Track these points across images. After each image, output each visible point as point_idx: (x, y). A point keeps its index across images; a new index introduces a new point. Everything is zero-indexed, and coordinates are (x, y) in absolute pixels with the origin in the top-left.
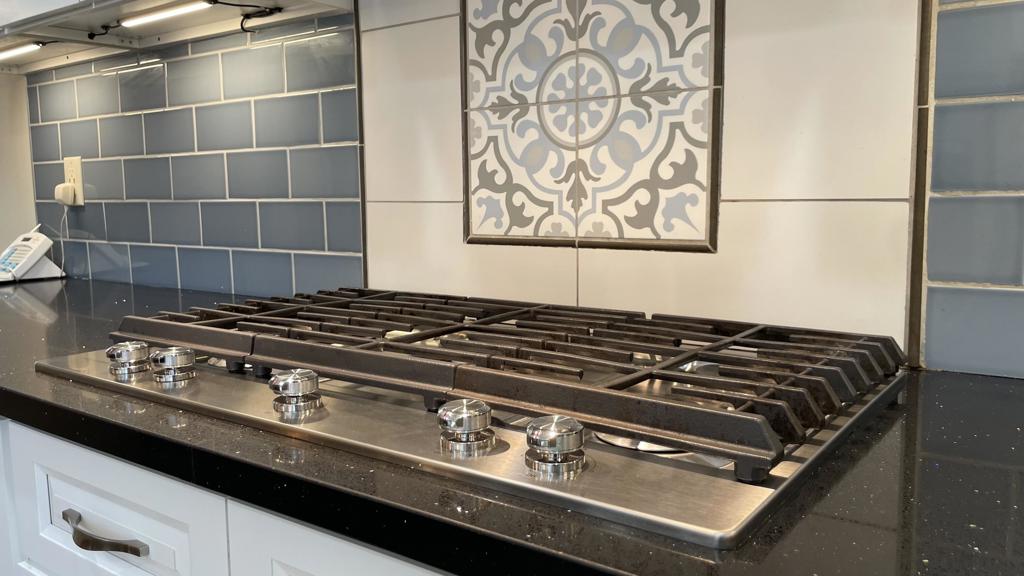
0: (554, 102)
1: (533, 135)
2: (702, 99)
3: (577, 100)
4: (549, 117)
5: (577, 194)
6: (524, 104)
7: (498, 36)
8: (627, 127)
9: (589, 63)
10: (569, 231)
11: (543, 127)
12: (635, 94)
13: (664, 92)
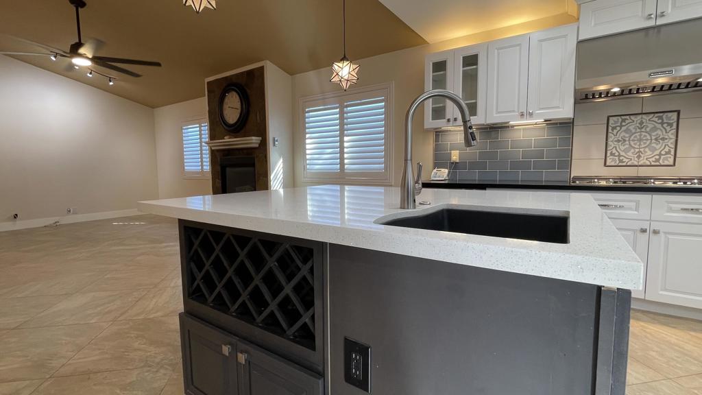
0: (633, 140)
1: (627, 146)
2: (673, 141)
3: (640, 140)
4: (632, 143)
5: (639, 157)
6: (625, 141)
7: (618, 128)
8: (654, 145)
9: (643, 134)
10: (636, 163)
11: (630, 144)
12: (656, 139)
13: (663, 139)
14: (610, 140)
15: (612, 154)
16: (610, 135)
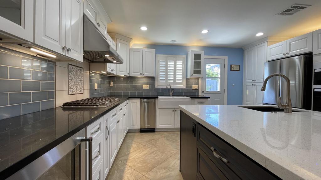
1: (74, 83)
2: (83, 82)
3: (77, 80)
5: (77, 89)
6: (73, 80)
7: (71, 72)
8: (79, 83)
9: (77, 77)
10: (76, 93)
12: (80, 80)
14: (69, 79)
15: (70, 87)
16: (69, 75)
